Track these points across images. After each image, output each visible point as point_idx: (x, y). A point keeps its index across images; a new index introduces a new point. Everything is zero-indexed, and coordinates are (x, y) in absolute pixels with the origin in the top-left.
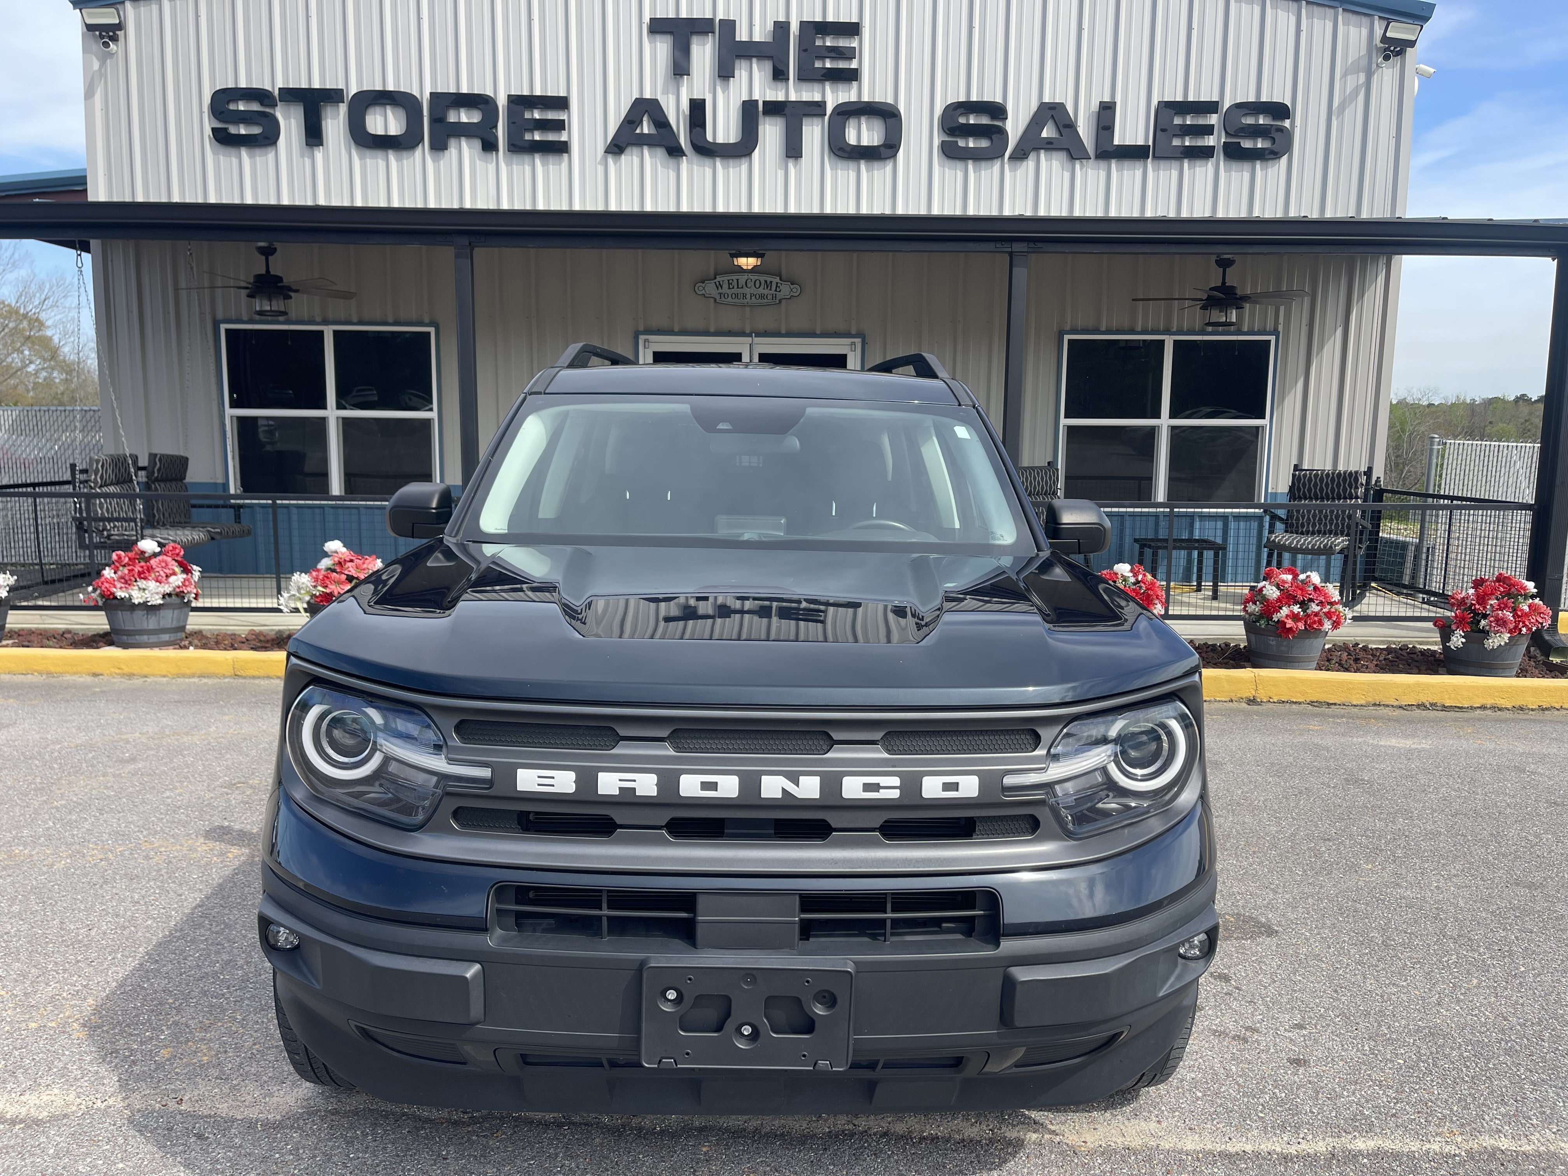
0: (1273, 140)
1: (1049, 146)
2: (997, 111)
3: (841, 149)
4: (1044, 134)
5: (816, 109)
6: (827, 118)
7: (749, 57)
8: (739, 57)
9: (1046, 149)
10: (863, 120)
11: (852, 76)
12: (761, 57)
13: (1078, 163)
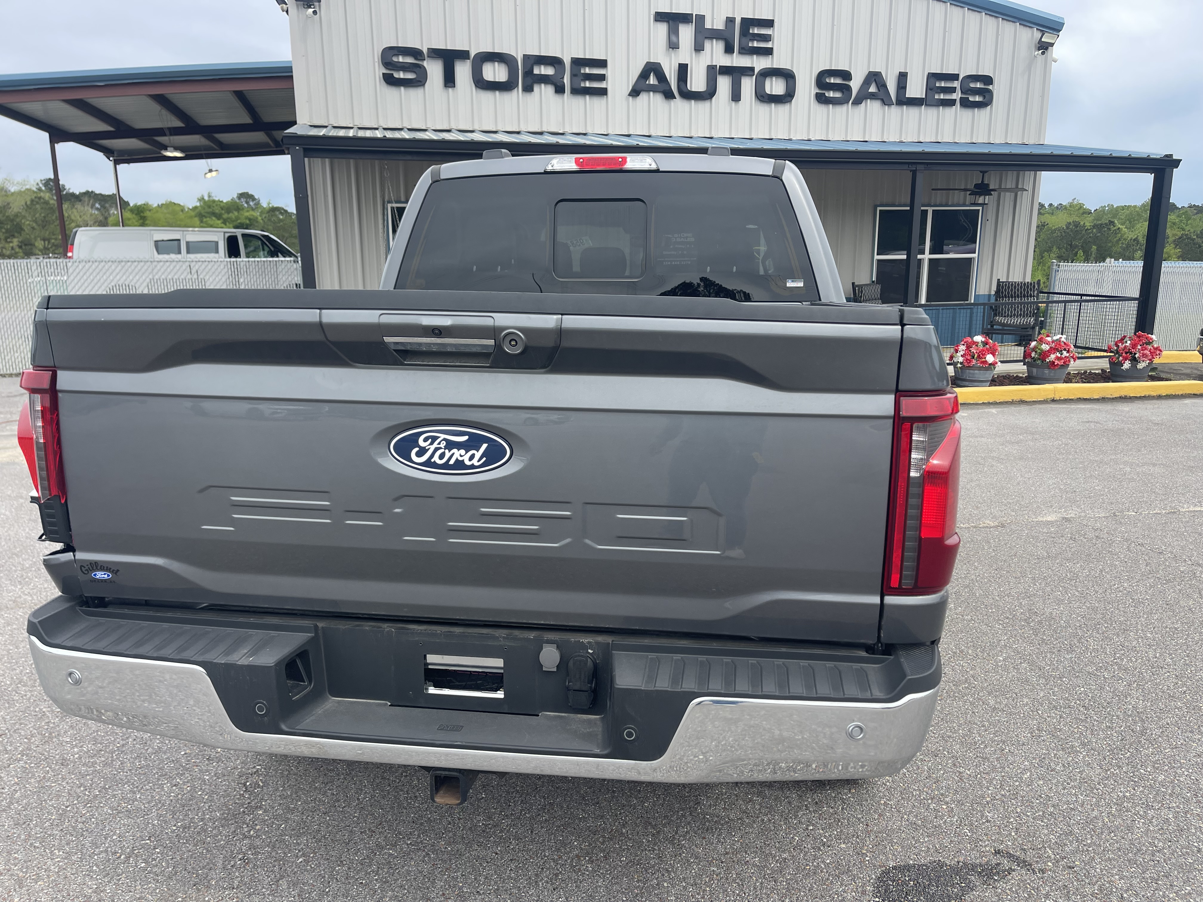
0: (984, 97)
1: (873, 96)
2: (846, 75)
3: (762, 96)
4: (870, 91)
5: (748, 71)
6: (754, 77)
7: (711, 38)
8: (706, 38)
9: (871, 99)
10: (774, 79)
11: (768, 52)
12: (717, 39)
13: (887, 107)
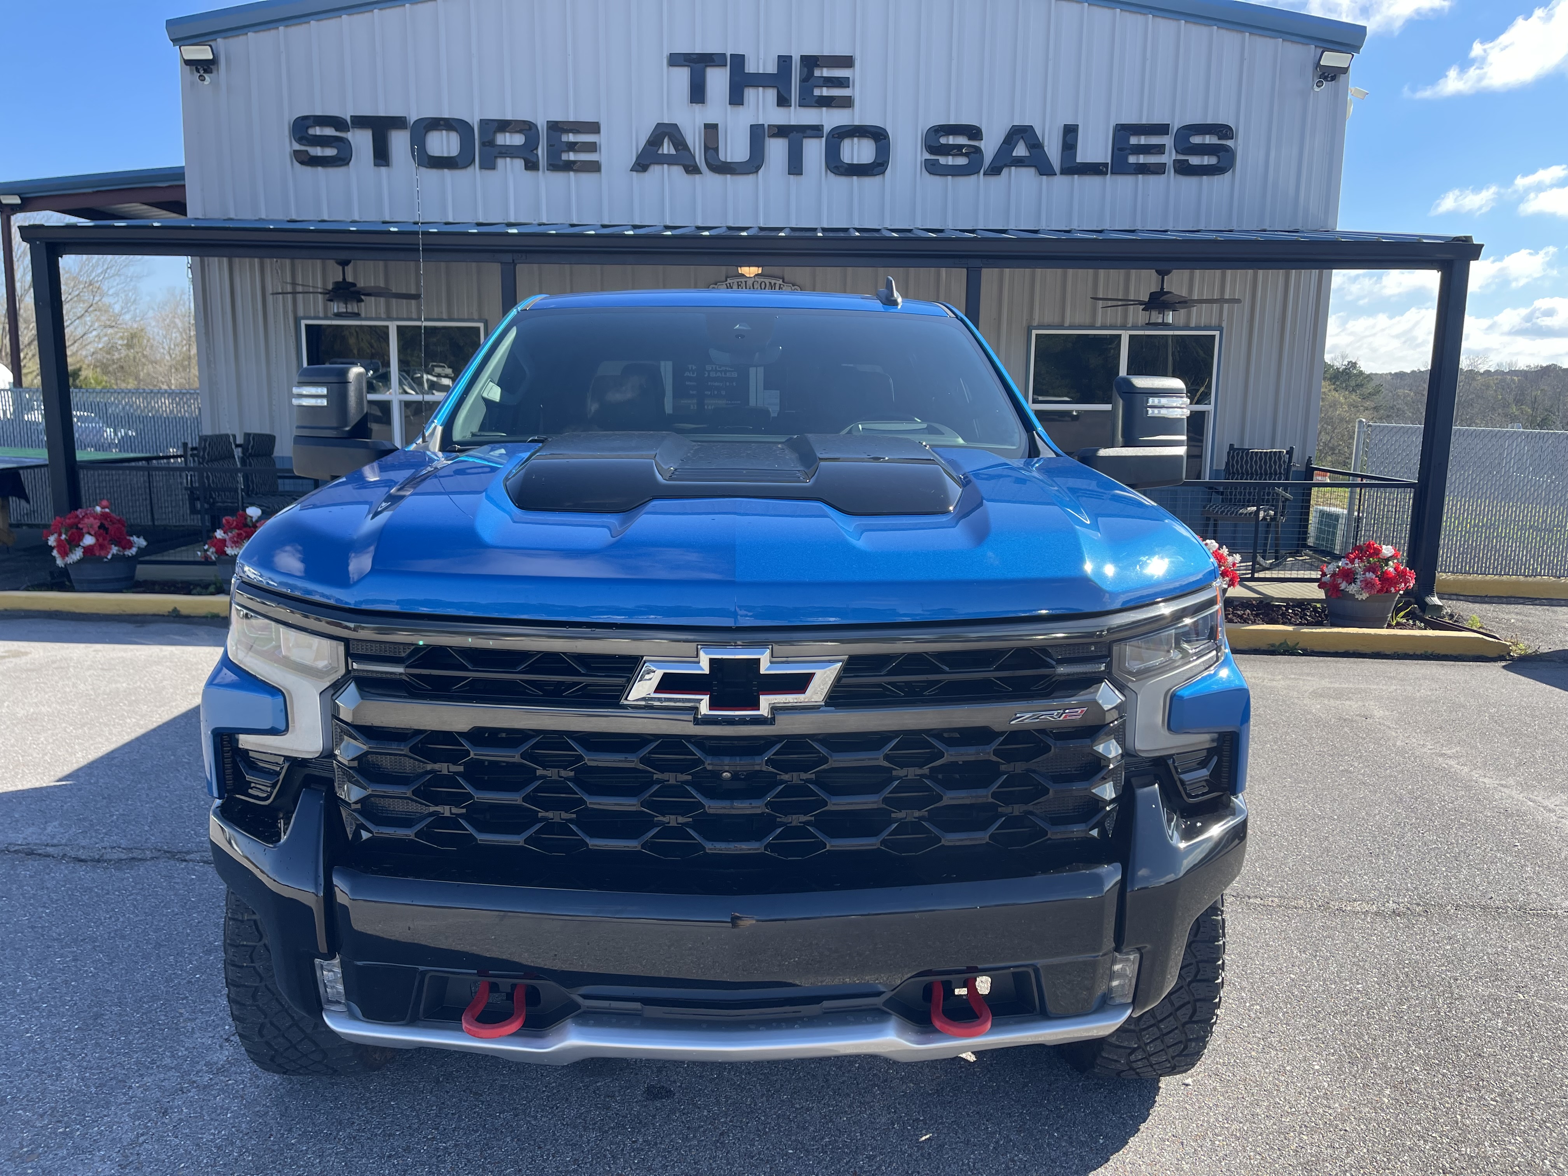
0: (1218, 157)
1: (1019, 162)
3: (837, 166)
4: (1015, 153)
5: (815, 131)
6: (824, 139)
7: (756, 86)
8: (748, 85)
9: (1018, 166)
10: (856, 139)
11: (847, 103)
12: (766, 85)
13: (1045, 177)
